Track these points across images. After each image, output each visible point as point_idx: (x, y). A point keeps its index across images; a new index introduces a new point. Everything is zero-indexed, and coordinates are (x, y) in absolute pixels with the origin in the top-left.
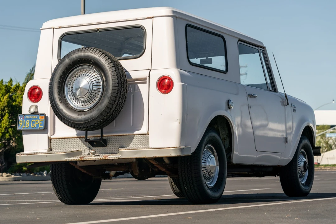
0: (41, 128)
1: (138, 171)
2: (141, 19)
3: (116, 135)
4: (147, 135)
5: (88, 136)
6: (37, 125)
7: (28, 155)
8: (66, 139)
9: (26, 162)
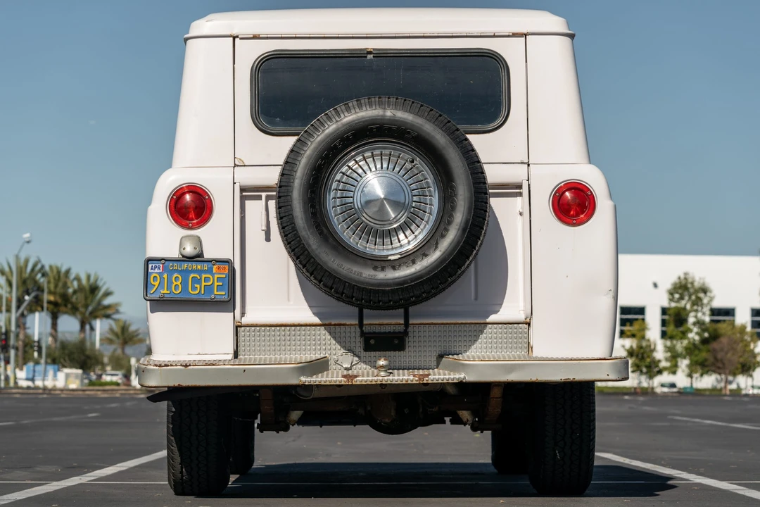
0: (218, 298)
1: (393, 413)
2: (494, 36)
3: (435, 321)
4: (520, 325)
5: (365, 322)
6: (209, 289)
7: (186, 366)
8: (283, 328)
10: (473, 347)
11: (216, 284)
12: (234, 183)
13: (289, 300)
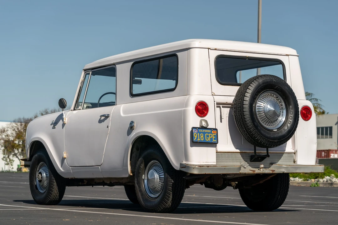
0: (214, 142)
2: (281, 55)
6: (211, 139)
9: (205, 173)
10: (279, 161)
11: (213, 137)
12: (214, 101)
13: (228, 144)
